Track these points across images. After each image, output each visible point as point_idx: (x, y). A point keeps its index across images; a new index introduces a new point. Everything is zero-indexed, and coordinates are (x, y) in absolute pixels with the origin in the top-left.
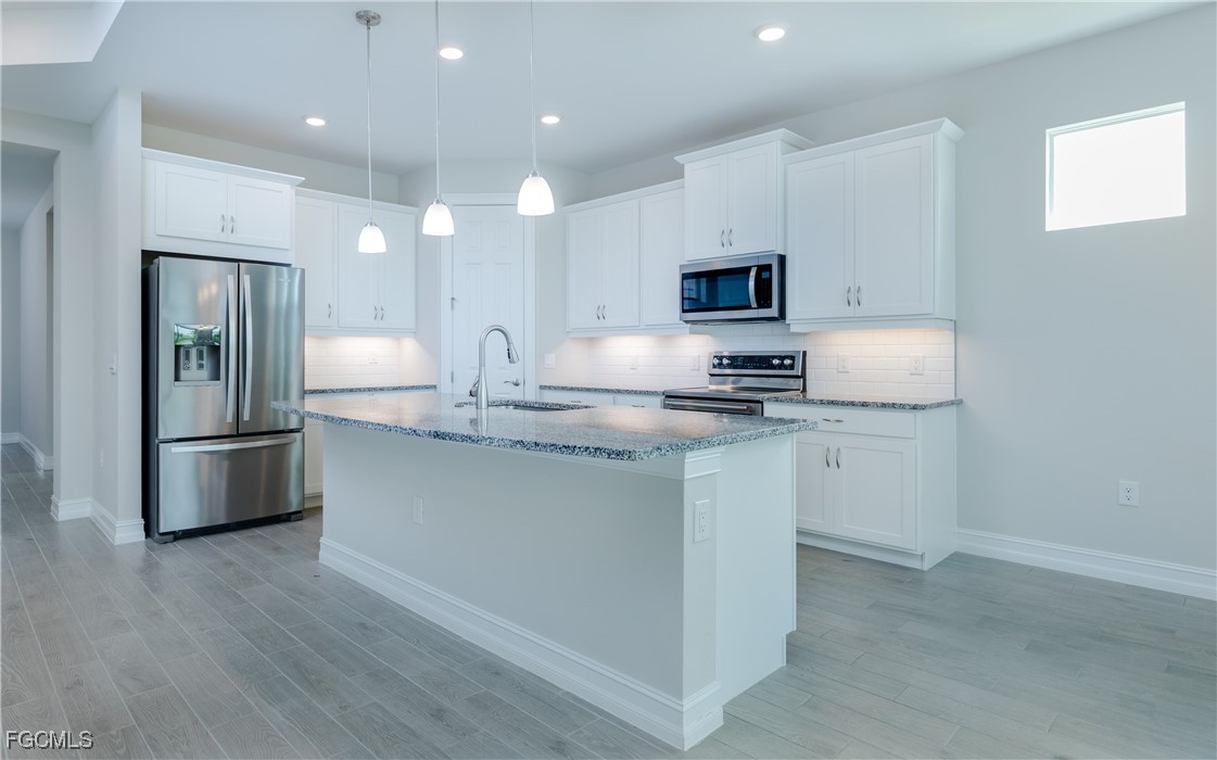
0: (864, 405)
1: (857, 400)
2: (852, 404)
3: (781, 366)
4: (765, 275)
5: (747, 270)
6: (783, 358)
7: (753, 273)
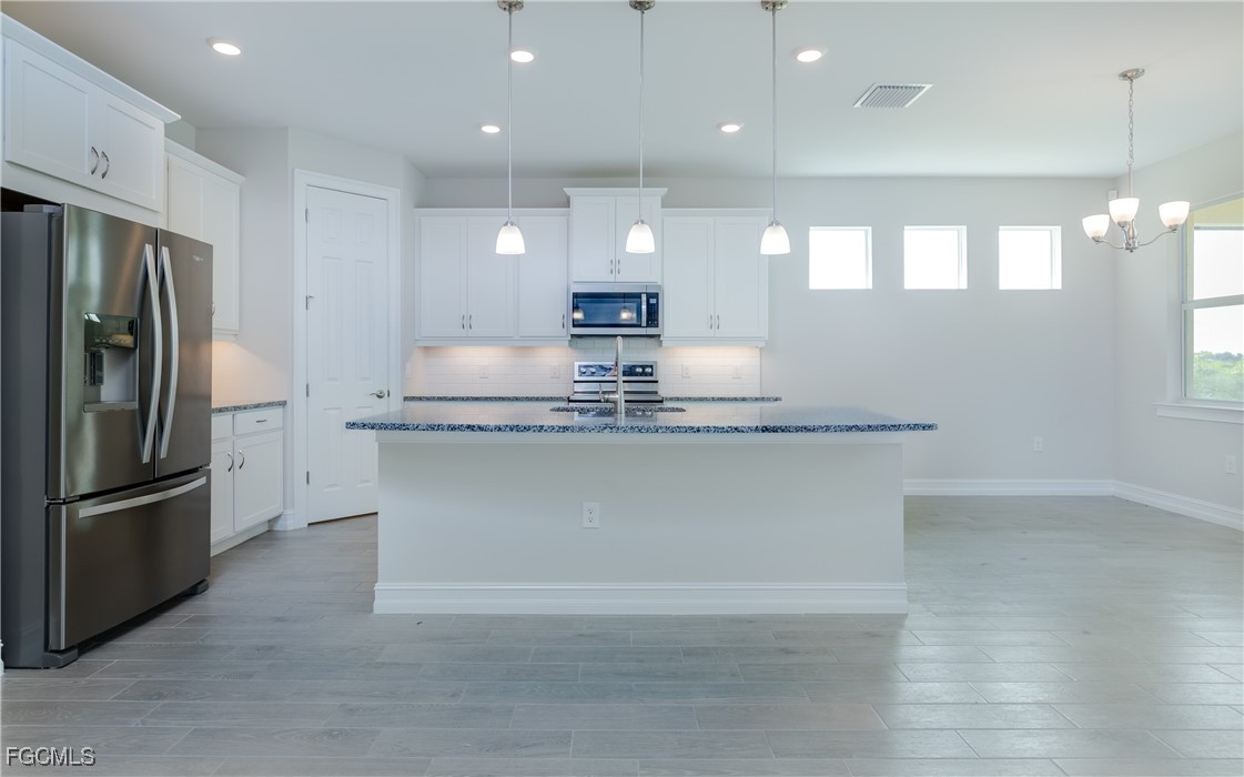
0: (744, 399)
1: (738, 396)
2: (736, 399)
3: (644, 374)
4: (653, 301)
5: (638, 296)
6: (643, 367)
7: (644, 298)
